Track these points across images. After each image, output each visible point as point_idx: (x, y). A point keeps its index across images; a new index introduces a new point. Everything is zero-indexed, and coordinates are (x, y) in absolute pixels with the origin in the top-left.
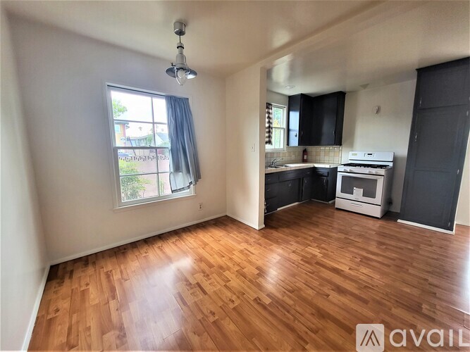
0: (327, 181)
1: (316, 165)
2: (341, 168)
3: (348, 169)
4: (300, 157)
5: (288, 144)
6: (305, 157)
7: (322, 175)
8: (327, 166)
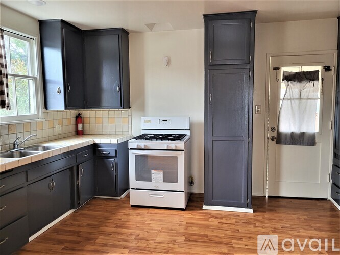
0: (116, 164)
1: (98, 141)
2: (133, 144)
3: (143, 143)
4: (72, 128)
5: (46, 107)
6: (80, 127)
7: (108, 157)
8: (114, 141)
